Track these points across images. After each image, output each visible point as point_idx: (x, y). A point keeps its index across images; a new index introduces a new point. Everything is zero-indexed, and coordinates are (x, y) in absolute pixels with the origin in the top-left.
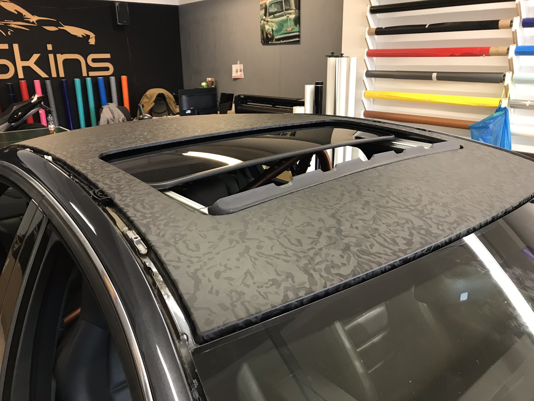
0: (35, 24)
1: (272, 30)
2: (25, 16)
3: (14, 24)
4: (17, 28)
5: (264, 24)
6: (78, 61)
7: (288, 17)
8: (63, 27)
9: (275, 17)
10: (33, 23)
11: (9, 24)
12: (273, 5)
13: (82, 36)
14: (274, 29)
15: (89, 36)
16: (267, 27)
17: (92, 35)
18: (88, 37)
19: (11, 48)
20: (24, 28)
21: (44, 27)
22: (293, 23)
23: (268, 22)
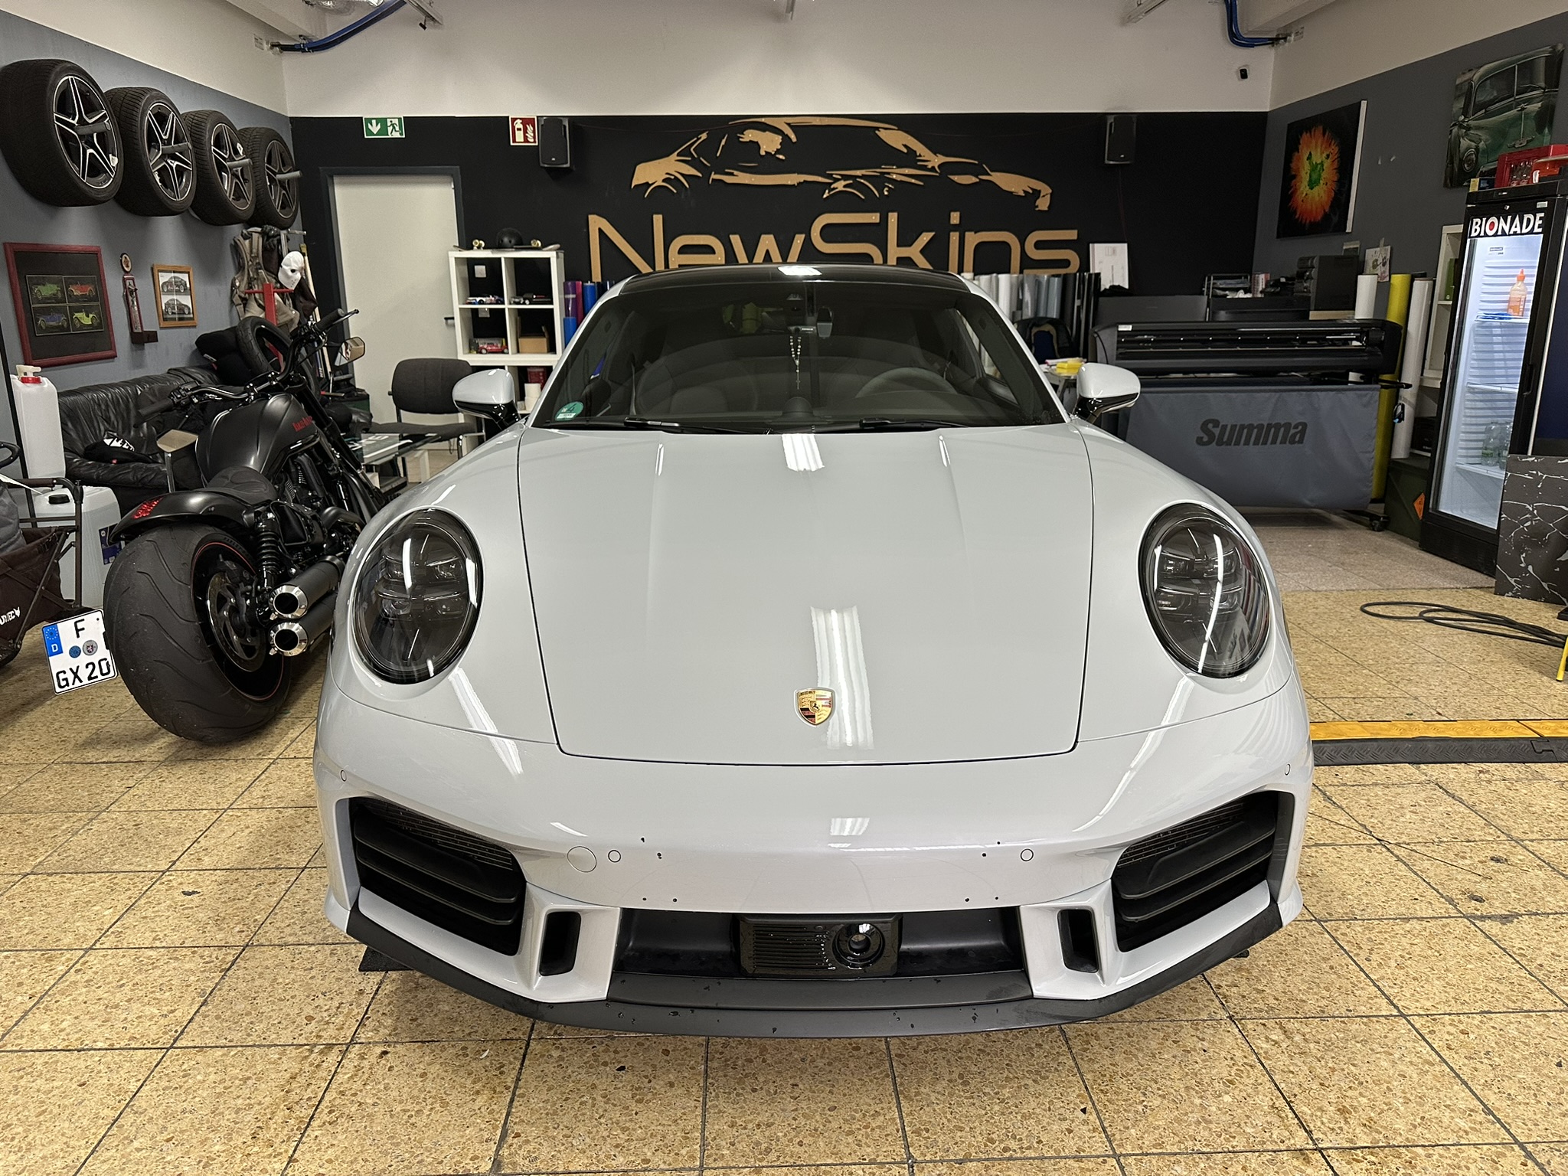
0: (936, 172)
1: (1477, 148)
2: (920, 156)
3: (897, 174)
4: (901, 181)
5: (1458, 137)
6: (1006, 246)
7: (1523, 109)
8: (989, 175)
9: (1487, 116)
10: (933, 169)
11: (889, 173)
12: (1488, 81)
13: (1025, 192)
14: (1482, 145)
15: (1040, 191)
16: (1465, 143)
17: (1046, 190)
18: (1037, 194)
19: (884, 220)
20: (913, 181)
21: (952, 177)
22: (1532, 124)
23: (1468, 128)
